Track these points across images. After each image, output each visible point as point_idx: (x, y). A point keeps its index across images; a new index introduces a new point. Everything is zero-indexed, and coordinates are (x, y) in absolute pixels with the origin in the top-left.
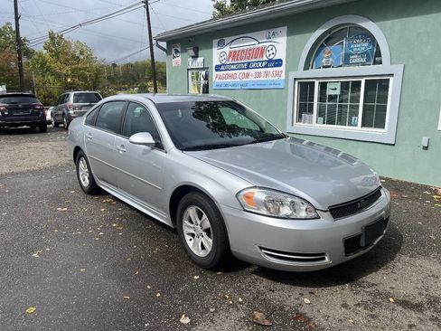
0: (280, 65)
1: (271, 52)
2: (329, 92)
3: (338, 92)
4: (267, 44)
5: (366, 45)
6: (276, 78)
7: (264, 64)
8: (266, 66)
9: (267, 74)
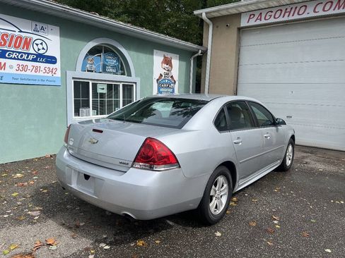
0: (55, 62)
1: (40, 47)
2: (99, 91)
3: (105, 91)
4: (35, 37)
5: (115, 61)
6: (50, 74)
7: (31, 57)
8: (34, 60)
9: (37, 69)
